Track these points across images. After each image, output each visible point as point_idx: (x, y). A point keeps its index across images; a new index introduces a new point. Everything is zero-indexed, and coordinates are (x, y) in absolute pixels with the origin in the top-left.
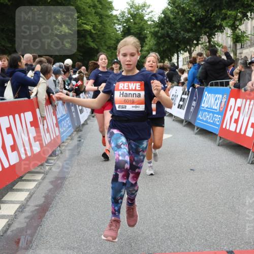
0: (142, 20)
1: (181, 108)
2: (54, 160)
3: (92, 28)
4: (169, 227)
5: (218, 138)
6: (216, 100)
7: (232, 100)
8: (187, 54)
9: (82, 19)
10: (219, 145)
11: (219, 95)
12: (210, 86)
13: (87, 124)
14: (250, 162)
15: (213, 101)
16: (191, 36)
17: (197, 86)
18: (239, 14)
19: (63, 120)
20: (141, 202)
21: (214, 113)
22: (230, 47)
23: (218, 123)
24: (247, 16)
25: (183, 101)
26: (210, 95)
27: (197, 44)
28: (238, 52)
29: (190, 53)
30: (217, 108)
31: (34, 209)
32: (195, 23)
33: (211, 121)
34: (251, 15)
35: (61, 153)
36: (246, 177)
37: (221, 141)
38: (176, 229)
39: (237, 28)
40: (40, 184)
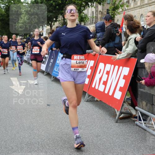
4: (31, 144)
8: (49, 27)
14: (86, 101)
16: (52, 15)
17: (54, 49)
18: (83, 3)
20: (13, 127)
24: (89, 5)
25: (45, 59)
27: (56, 21)
29: (51, 27)
32: (55, 7)
34: (91, 4)
38: (35, 145)
39: (82, 12)
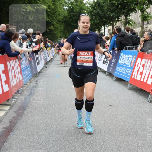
0: (81, 3)
1: (105, 64)
2: (18, 96)
3: (48, 7)
5: (129, 84)
6: (128, 59)
7: (139, 59)
8: (111, 27)
9: (41, 2)
10: (129, 89)
11: (130, 56)
12: (125, 49)
13: (42, 72)
14: (149, 101)
15: (126, 59)
16: (114, 15)
17: (116, 49)
18: (146, 2)
19: (25, 69)
21: (127, 68)
22: (140, 23)
23: (129, 74)
25: (107, 59)
26: (125, 55)
27: (118, 21)
28: (145, 26)
29: (113, 26)
30: (129, 64)
31: (2, 130)
32: (117, 6)
33: (125, 73)
35: (23, 92)
36: (146, 111)
37: (131, 86)
38: (98, 145)
39: (145, 11)
40: (7, 113)
